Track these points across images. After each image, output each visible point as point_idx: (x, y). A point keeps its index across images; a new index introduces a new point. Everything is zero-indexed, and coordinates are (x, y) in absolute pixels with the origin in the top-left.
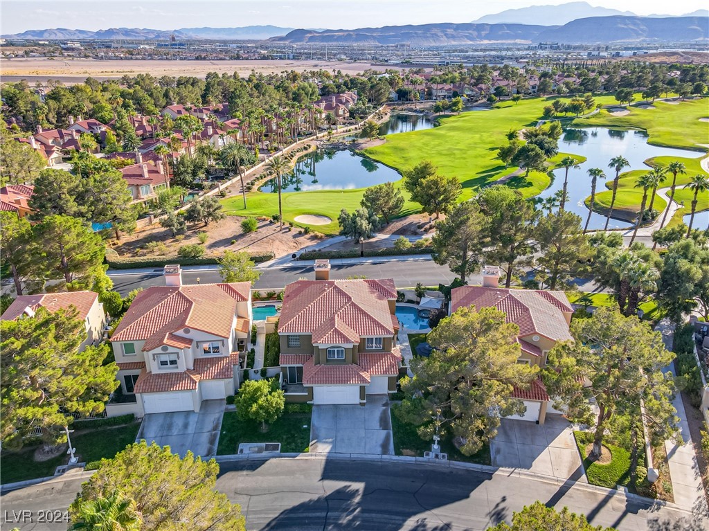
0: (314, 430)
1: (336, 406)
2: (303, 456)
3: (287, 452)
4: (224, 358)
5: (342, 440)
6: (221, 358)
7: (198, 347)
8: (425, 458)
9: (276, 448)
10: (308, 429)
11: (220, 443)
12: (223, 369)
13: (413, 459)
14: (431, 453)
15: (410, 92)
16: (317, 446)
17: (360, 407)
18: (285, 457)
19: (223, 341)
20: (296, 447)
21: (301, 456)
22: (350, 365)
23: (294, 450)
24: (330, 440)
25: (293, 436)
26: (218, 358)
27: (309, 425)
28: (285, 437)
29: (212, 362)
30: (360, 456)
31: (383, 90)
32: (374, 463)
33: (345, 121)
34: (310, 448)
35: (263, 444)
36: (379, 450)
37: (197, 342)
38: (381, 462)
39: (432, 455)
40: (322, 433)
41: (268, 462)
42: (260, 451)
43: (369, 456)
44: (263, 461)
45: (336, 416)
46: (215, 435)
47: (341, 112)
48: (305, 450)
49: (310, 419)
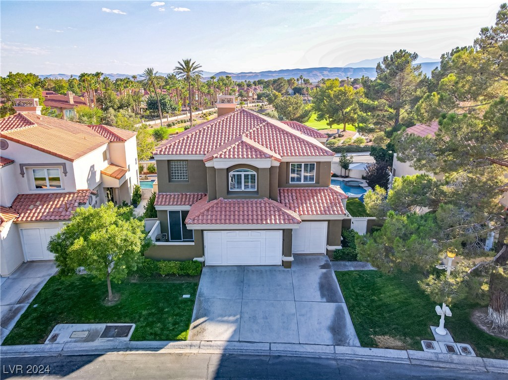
0: (200, 302)
1: (243, 270)
2: (174, 347)
3: (144, 339)
4: (66, 194)
5: (254, 319)
6: (61, 194)
7: (22, 174)
8: (425, 354)
9: (123, 332)
10: (192, 301)
11: (18, 325)
12: (59, 208)
13: (403, 354)
14: (435, 343)
15: (303, 89)
16: (204, 330)
17: (282, 268)
18: (137, 349)
19: (64, 165)
20: (162, 329)
21: (171, 348)
22: (266, 199)
23: (156, 337)
24: (232, 318)
25: (161, 311)
26: (57, 194)
27: (193, 294)
28: (144, 313)
29: (45, 199)
30: (289, 348)
31: (282, 84)
32: (320, 362)
33: (253, 101)
34: (190, 332)
35: (102, 327)
36: (327, 337)
37: (22, 166)
38: (335, 359)
39: (439, 347)
40: (217, 307)
41: (100, 359)
42: (91, 337)
43: (309, 349)
44: (90, 358)
45: (242, 282)
46: (18, 310)
47: (251, 94)
48: (180, 337)
49: (197, 285)
